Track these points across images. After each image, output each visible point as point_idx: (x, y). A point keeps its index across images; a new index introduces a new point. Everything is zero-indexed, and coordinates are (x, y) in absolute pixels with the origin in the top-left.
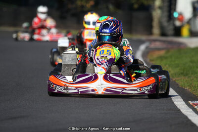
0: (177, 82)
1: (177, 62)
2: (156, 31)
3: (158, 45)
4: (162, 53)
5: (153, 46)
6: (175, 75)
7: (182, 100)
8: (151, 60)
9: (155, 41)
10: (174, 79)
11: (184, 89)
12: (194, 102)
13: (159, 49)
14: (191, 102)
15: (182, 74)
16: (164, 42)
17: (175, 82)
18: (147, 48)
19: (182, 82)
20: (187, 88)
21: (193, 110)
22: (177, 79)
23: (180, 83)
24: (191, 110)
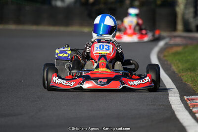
0: (182, 77)
1: (189, 58)
2: (180, 27)
3: (178, 41)
4: (179, 49)
5: (172, 42)
6: (182, 70)
7: (179, 95)
8: (165, 56)
9: (175, 37)
10: (180, 75)
11: (185, 84)
12: (189, 97)
13: (177, 45)
14: (186, 98)
15: (189, 69)
16: (185, 37)
17: (180, 77)
18: (166, 44)
19: (186, 77)
20: (189, 83)
21: (184, 106)
22: (183, 74)
23: (184, 78)
24: (182, 105)
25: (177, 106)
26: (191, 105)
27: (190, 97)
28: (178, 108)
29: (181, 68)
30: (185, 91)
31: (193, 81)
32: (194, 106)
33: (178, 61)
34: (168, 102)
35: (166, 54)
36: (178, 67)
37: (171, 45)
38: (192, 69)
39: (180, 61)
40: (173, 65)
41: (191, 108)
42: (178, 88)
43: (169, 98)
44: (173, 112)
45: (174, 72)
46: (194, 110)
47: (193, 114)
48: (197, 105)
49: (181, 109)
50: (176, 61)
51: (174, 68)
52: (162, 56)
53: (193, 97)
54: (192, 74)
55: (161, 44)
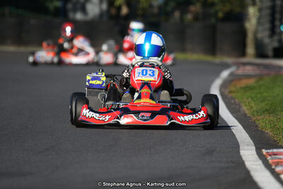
0: (256, 122)
1: (265, 94)
2: (251, 50)
3: (249, 70)
4: (251, 82)
5: (240, 72)
6: (257, 112)
7: (254, 147)
8: (230, 92)
9: (245, 64)
10: (254, 119)
11: (263, 132)
12: (269, 151)
13: (248, 77)
14: (264, 151)
15: (266, 110)
16: (258, 65)
17: (254, 122)
18: (231, 74)
19: (263, 122)
20: (268, 131)
21: (263, 163)
22: (259, 118)
23: (261, 124)
24: (260, 162)
25: (252, 163)
26: (273, 162)
27: (271, 151)
28: (254, 167)
29: (255, 109)
30: (262, 142)
31: (274, 128)
32: (277, 164)
33: (250, 99)
34: (240, 157)
35: (232, 88)
36: (251, 108)
37: (238, 75)
38: (270, 111)
39: (252, 99)
40: (243, 105)
41: (273, 167)
42: (251, 137)
43: (241, 152)
44: (248, 172)
45: (245, 115)
46: (278, 169)
47: (276, 175)
48: (282, 162)
49: (258, 167)
50: (247, 99)
51: (245, 109)
52: (226, 92)
53: (275, 150)
54: (271, 118)
55: (225, 74)
